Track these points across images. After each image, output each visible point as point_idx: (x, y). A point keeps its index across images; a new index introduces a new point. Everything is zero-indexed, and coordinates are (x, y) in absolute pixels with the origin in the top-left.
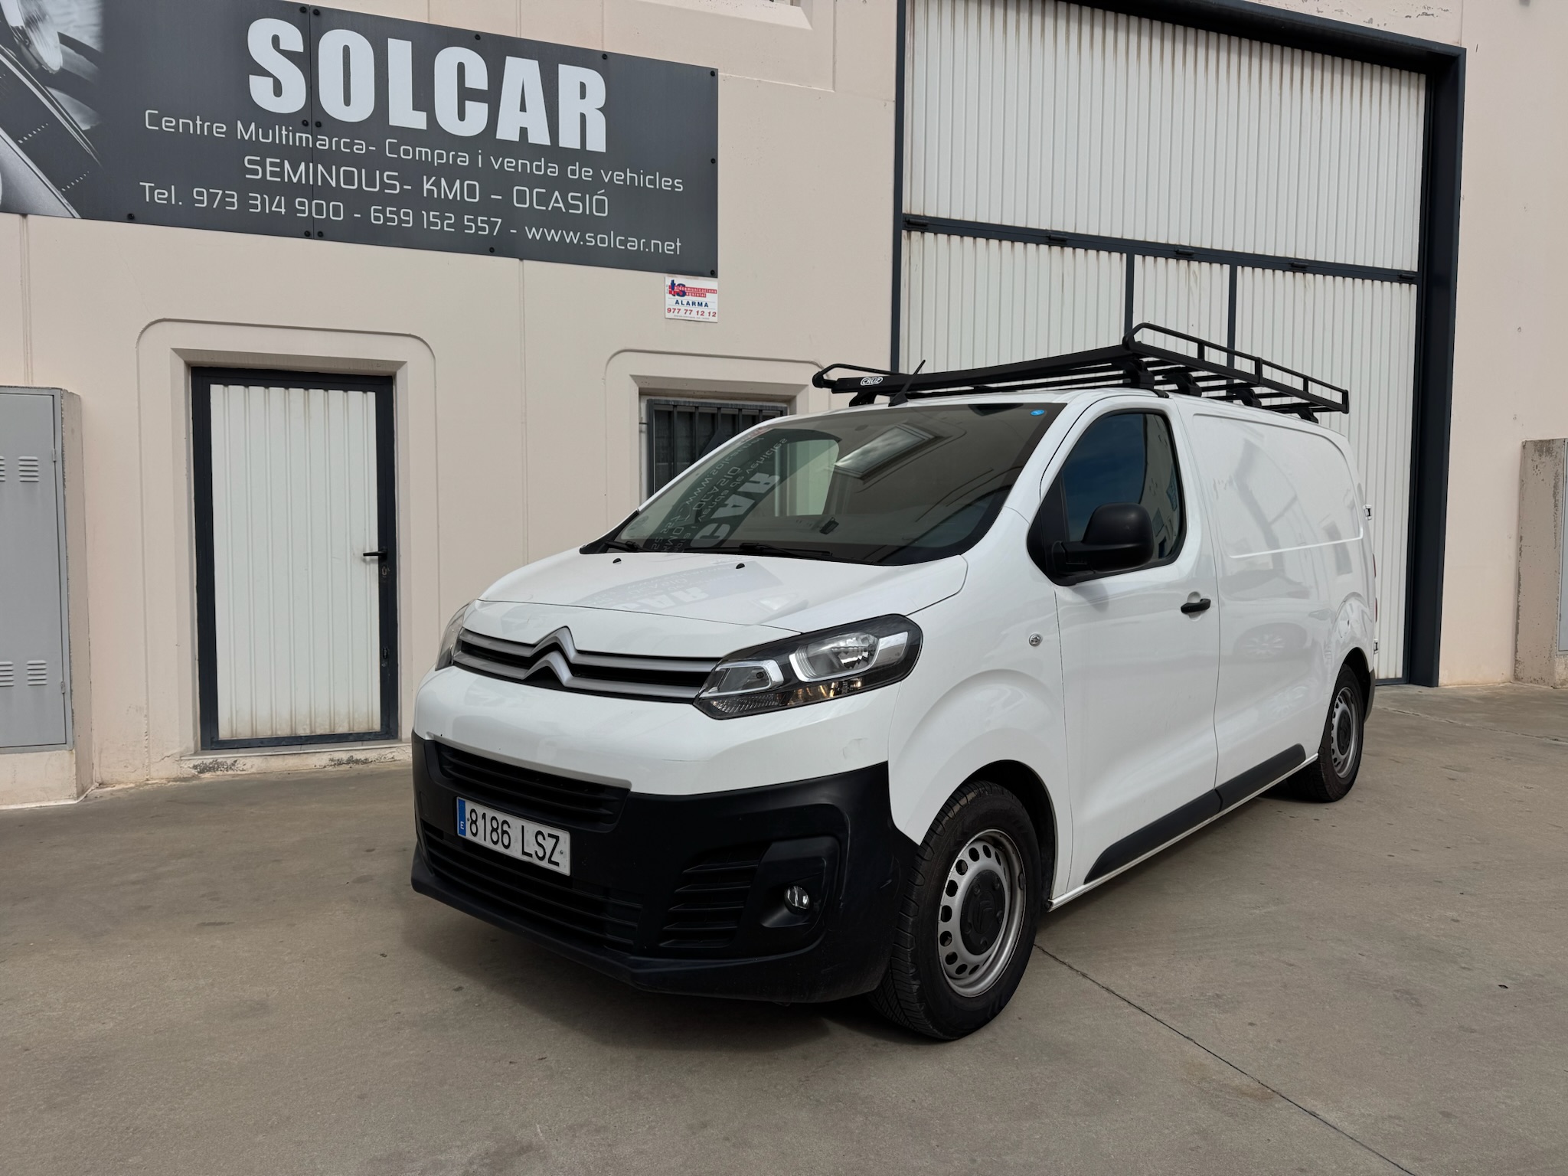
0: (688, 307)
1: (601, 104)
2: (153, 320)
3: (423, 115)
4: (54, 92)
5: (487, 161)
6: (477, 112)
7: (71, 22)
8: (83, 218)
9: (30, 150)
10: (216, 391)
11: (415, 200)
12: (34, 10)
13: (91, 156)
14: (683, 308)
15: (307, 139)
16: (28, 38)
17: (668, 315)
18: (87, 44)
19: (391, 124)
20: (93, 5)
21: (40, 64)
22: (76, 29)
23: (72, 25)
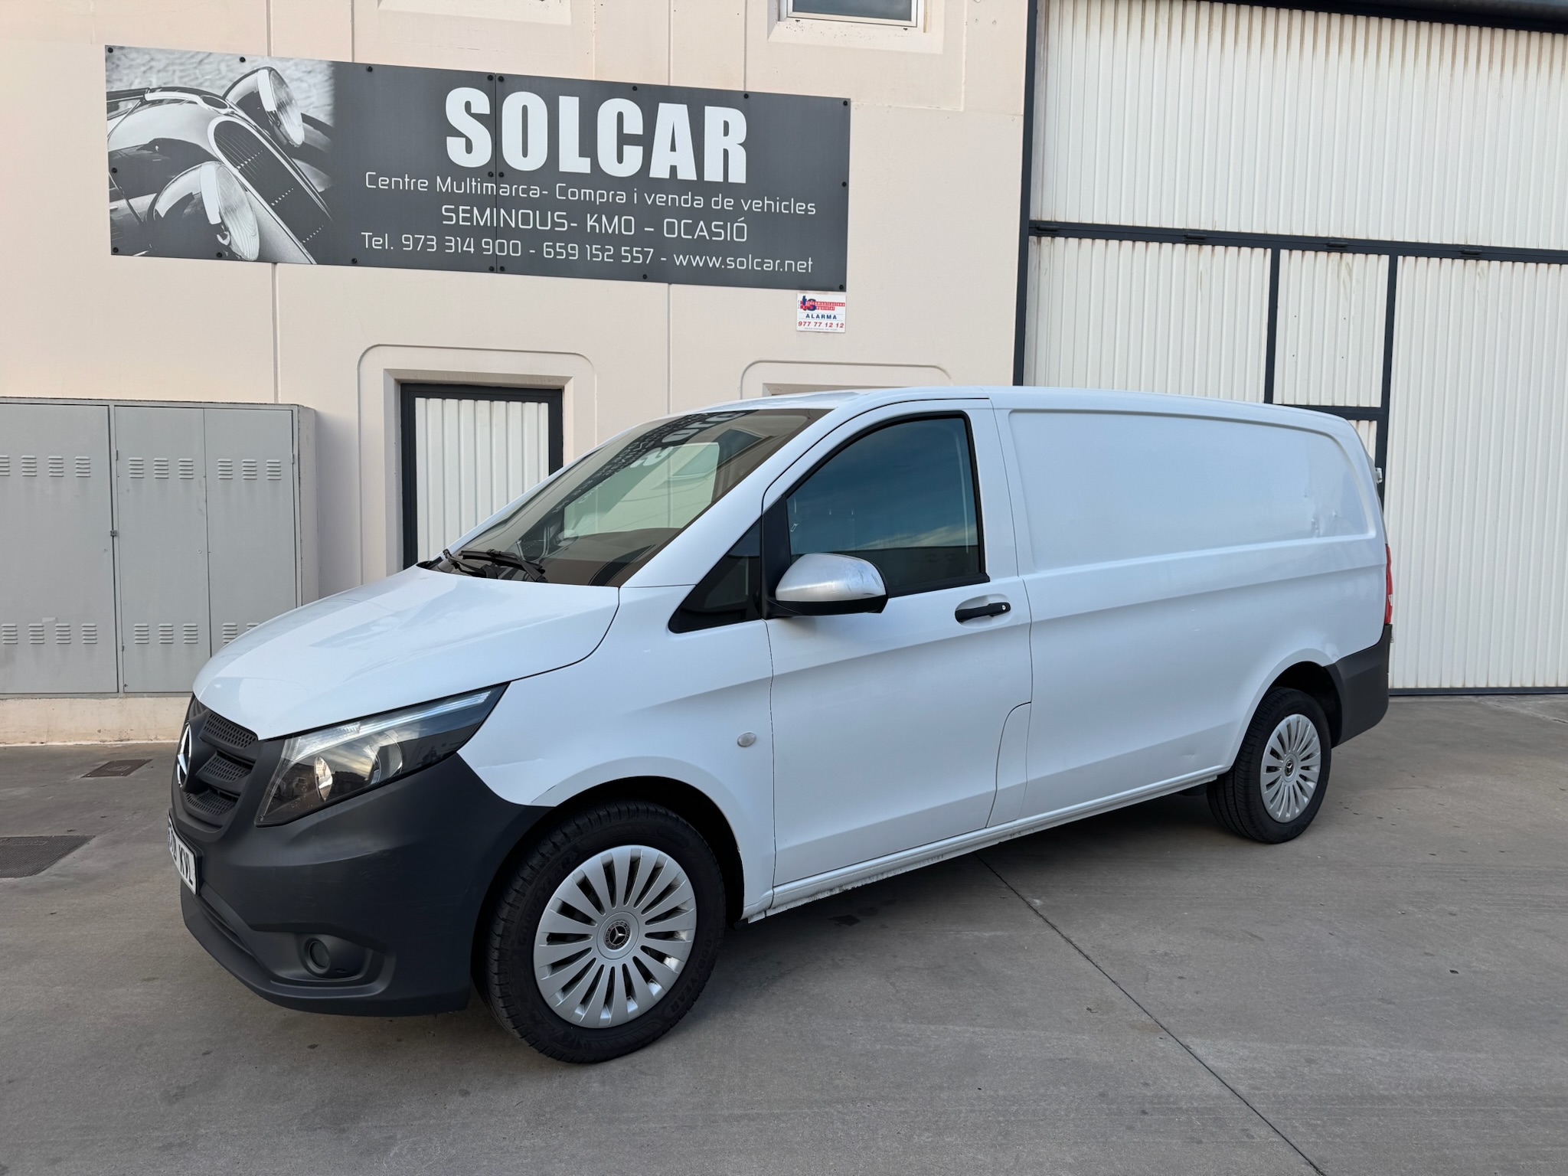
0: (818, 320)
1: (742, 138)
2: (370, 346)
3: (588, 160)
4: (298, 162)
5: (641, 199)
7: (310, 104)
8: (318, 264)
9: (280, 211)
10: (420, 402)
11: (580, 236)
12: (283, 96)
13: (324, 213)
14: (814, 321)
15: (492, 187)
16: (279, 120)
17: (802, 328)
18: (323, 121)
19: (561, 170)
20: (328, 89)
21: (288, 140)
22: (315, 110)
23: (312, 106)
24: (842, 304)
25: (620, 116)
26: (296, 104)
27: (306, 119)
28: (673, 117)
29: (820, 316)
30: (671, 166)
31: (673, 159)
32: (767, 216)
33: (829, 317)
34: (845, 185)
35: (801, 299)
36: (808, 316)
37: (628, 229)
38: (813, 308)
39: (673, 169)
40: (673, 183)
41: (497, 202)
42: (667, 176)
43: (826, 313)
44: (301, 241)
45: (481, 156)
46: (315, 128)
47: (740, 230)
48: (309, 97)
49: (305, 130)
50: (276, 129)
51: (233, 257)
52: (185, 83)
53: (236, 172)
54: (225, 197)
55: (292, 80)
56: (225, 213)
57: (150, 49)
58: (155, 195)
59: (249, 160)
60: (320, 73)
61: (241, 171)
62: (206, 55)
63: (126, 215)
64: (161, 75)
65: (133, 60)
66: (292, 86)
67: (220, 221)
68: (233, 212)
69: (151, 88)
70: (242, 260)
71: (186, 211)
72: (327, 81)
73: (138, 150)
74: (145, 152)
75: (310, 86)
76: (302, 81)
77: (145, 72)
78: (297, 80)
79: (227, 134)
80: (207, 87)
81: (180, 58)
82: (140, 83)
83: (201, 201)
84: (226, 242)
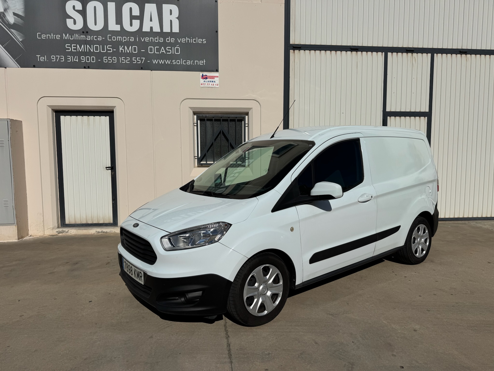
0: (208, 83)
1: (177, 16)
3: (119, 26)
4: (12, 30)
5: (140, 39)
6: (136, 23)
7: (16, 8)
8: (21, 67)
9: (7, 48)
10: (62, 117)
11: (117, 54)
12: (6, 6)
13: (22, 48)
14: (207, 83)
15: (84, 37)
16: (5, 15)
17: (202, 86)
18: (21, 15)
19: (109, 30)
20: (22, 3)
21: (8, 22)
22: (18, 10)
24: (217, 77)
25: (131, 9)
26: (11, 9)
27: (15, 14)
28: (151, 8)
29: (209, 81)
30: (151, 27)
31: (151, 24)
32: (188, 44)
33: (212, 82)
34: (217, 32)
35: (202, 75)
36: (204, 81)
37: (135, 51)
38: (206, 78)
40: (151, 33)
41: (86, 42)
42: (149, 30)
43: (211, 80)
44: (14, 59)
45: (79, 26)
46: (18, 17)
47: (177, 50)
48: (15, 6)
49: (14, 18)
50: (4, 18)
55: (9, 0)
66: (10, 2)
75: (16, 2)
76: (13, 0)
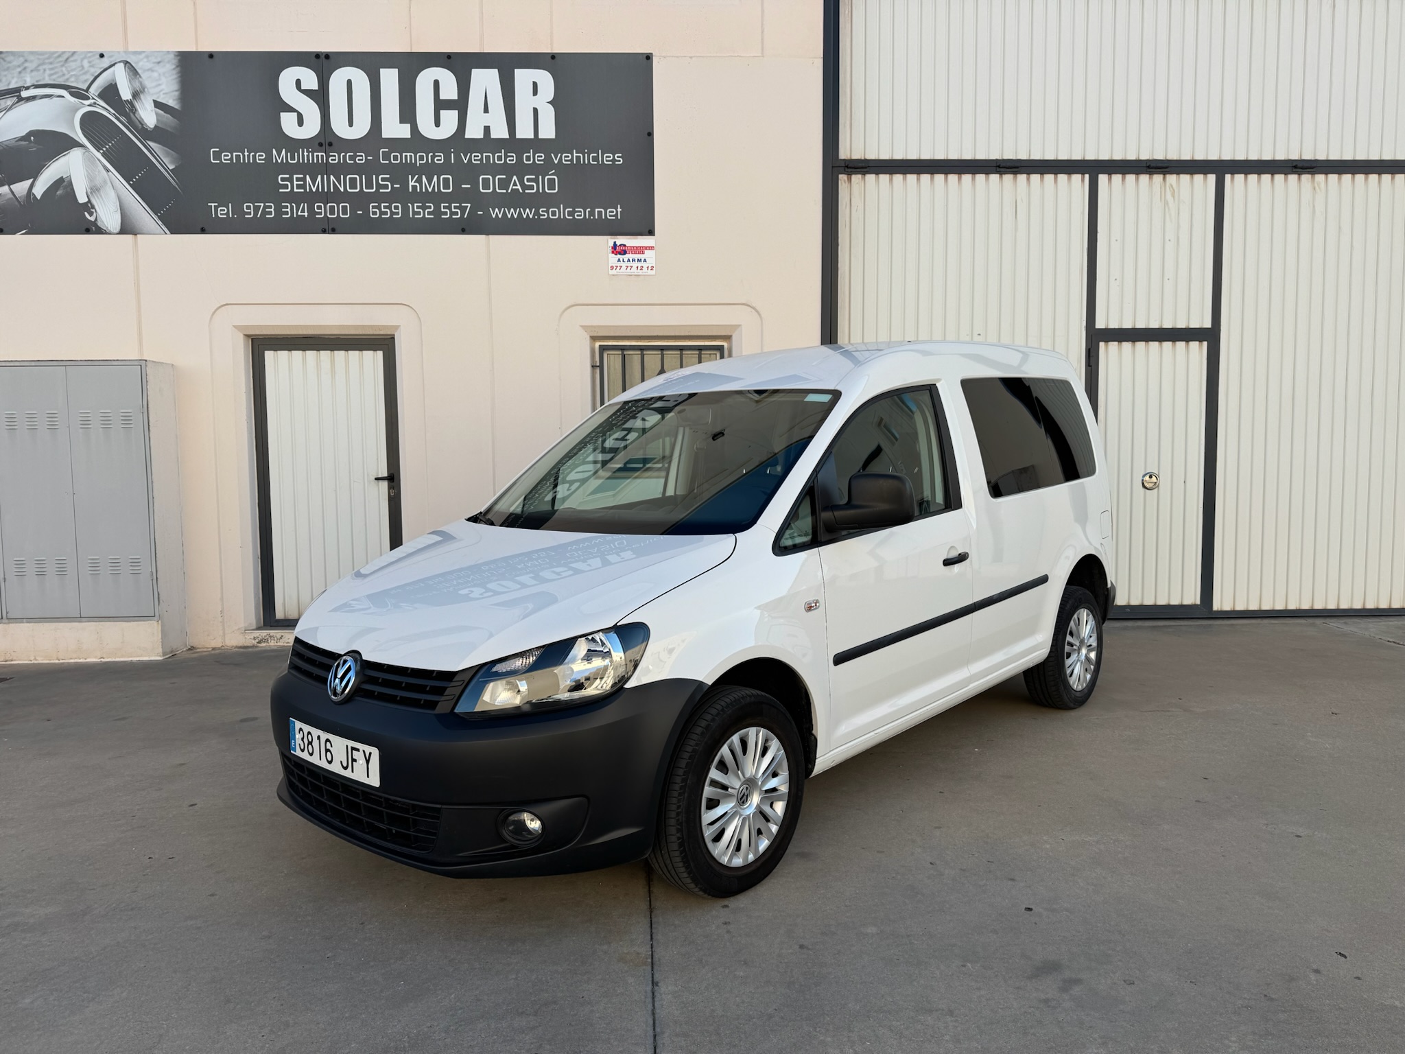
0: (629, 264)
1: (551, 97)
2: (219, 305)
3: (408, 126)
4: (151, 144)
5: (458, 158)
7: (161, 91)
8: (171, 234)
9: (138, 188)
10: (269, 355)
11: (402, 195)
12: (137, 85)
13: (174, 186)
14: (625, 264)
15: (322, 156)
16: (134, 107)
17: (613, 272)
18: (172, 105)
19: (383, 137)
20: (175, 76)
21: (142, 125)
22: (164, 96)
23: (162, 93)
24: (651, 248)
25: (436, 83)
26: (149, 92)
27: (157, 104)
28: (485, 81)
29: (631, 260)
30: (485, 127)
31: (487, 120)
32: (578, 167)
33: (639, 261)
34: (650, 134)
35: (612, 245)
36: (619, 260)
37: (446, 186)
38: (624, 253)
39: (487, 130)
40: (487, 142)
41: (327, 169)
42: (481, 136)
43: (637, 256)
44: (156, 214)
45: (312, 128)
46: (165, 112)
47: (551, 182)
48: (159, 85)
49: (157, 114)
50: (132, 114)
51: (100, 231)
52: (54, 80)
53: (99, 155)
54: (91, 179)
55: (145, 71)
56: (91, 193)
57: (23, 52)
58: (32, 180)
59: (110, 144)
60: (169, 62)
61: (104, 155)
62: (70, 54)
63: (9, 199)
64: (34, 74)
65: (10, 62)
66: (144, 76)
67: (87, 200)
68: (98, 191)
69: (25, 86)
70: (106, 233)
71: (58, 193)
72: (174, 69)
73: (17, 141)
74: (23, 143)
75: (160, 75)
76: (153, 71)
77: (20, 72)
78: (148, 70)
79: (91, 123)
80: (72, 82)
81: (48, 58)
82: (16, 82)
83: (70, 183)
84: (92, 219)
